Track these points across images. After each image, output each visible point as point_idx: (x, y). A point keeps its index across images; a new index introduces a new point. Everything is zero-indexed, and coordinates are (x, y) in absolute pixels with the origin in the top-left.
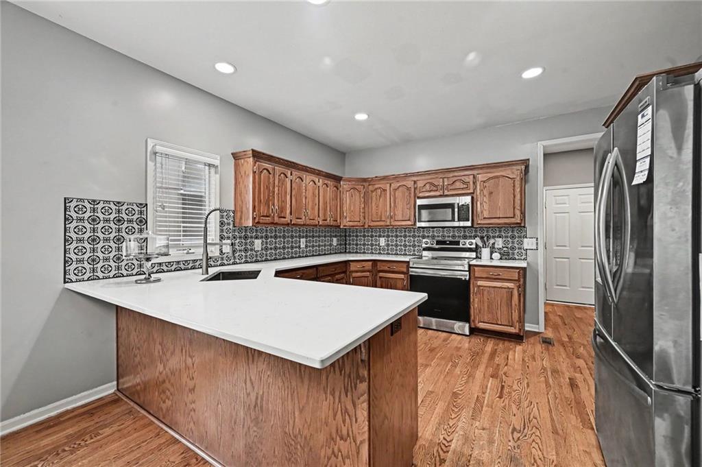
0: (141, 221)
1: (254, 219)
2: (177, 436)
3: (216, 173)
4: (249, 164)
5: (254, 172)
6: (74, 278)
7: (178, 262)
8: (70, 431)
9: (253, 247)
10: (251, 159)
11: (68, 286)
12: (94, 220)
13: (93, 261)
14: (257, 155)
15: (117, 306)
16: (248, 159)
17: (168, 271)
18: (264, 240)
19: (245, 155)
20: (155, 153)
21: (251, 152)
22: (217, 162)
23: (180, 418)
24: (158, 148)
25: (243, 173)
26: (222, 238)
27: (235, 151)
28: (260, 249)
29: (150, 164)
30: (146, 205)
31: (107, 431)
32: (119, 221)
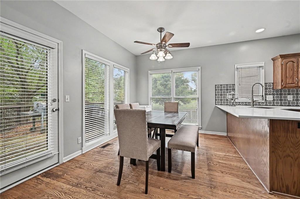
0: (233, 89)
1: (282, 85)
2: (236, 148)
3: (262, 69)
4: (279, 61)
5: (282, 65)
6: (217, 104)
7: (246, 103)
8: (215, 138)
9: (287, 99)
10: (280, 59)
11: (216, 105)
12: (221, 90)
13: (221, 100)
14: (282, 57)
15: (227, 112)
16: (279, 60)
17: (242, 105)
18: (295, 95)
19: (277, 58)
20: (238, 68)
21: (279, 56)
22: (263, 65)
23: (236, 143)
24: (238, 67)
25: (277, 66)
26: (266, 94)
27: (272, 58)
28: (292, 100)
29: (236, 72)
30: (235, 84)
31: (222, 141)
32: (227, 90)
